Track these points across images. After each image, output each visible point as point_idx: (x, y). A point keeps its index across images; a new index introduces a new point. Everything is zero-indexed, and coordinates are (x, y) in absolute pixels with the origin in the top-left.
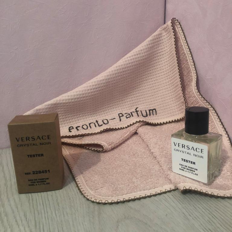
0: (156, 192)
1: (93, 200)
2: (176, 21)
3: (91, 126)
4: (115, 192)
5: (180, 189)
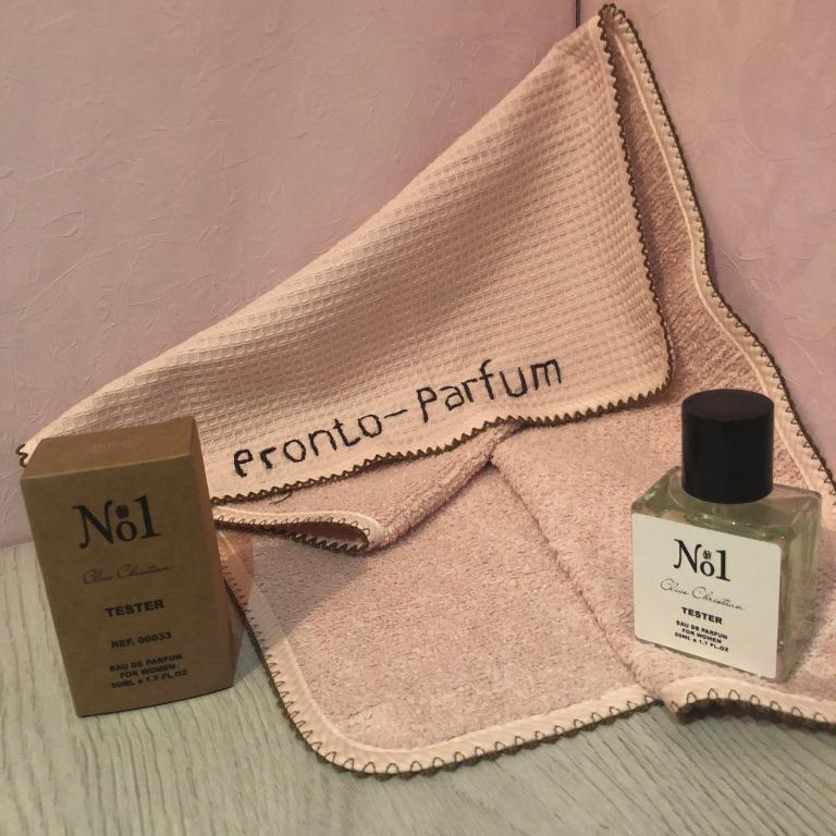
0: (575, 721)
1: (340, 761)
2: (618, 17)
3: (318, 448)
4: (421, 728)
5: (673, 703)
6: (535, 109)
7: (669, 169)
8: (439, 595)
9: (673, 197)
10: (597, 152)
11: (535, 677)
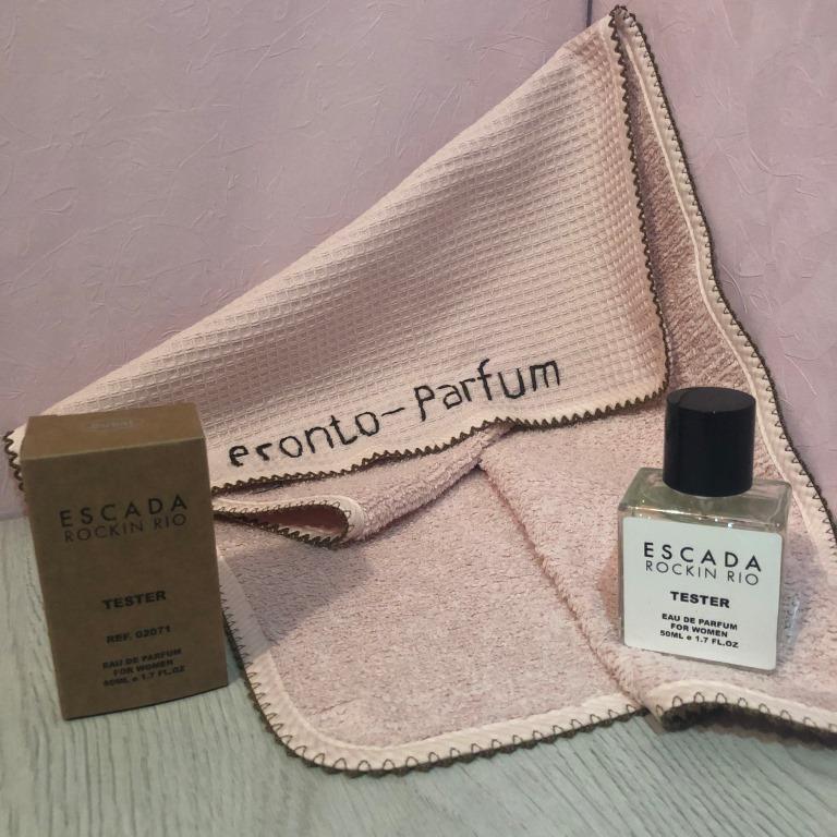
0: (554, 726)
1: (310, 755)
2: (628, 21)
4: (396, 726)
5: (658, 706)
6: (541, 107)
8: (420, 594)
9: (677, 201)
10: (602, 153)
11: (514, 681)
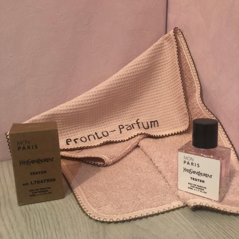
1: (96, 218)
2: (178, 31)
3: (90, 139)
4: (120, 210)
5: (190, 205)
7: (191, 71)
9: (192, 78)
10: (171, 65)
11: (152, 198)
